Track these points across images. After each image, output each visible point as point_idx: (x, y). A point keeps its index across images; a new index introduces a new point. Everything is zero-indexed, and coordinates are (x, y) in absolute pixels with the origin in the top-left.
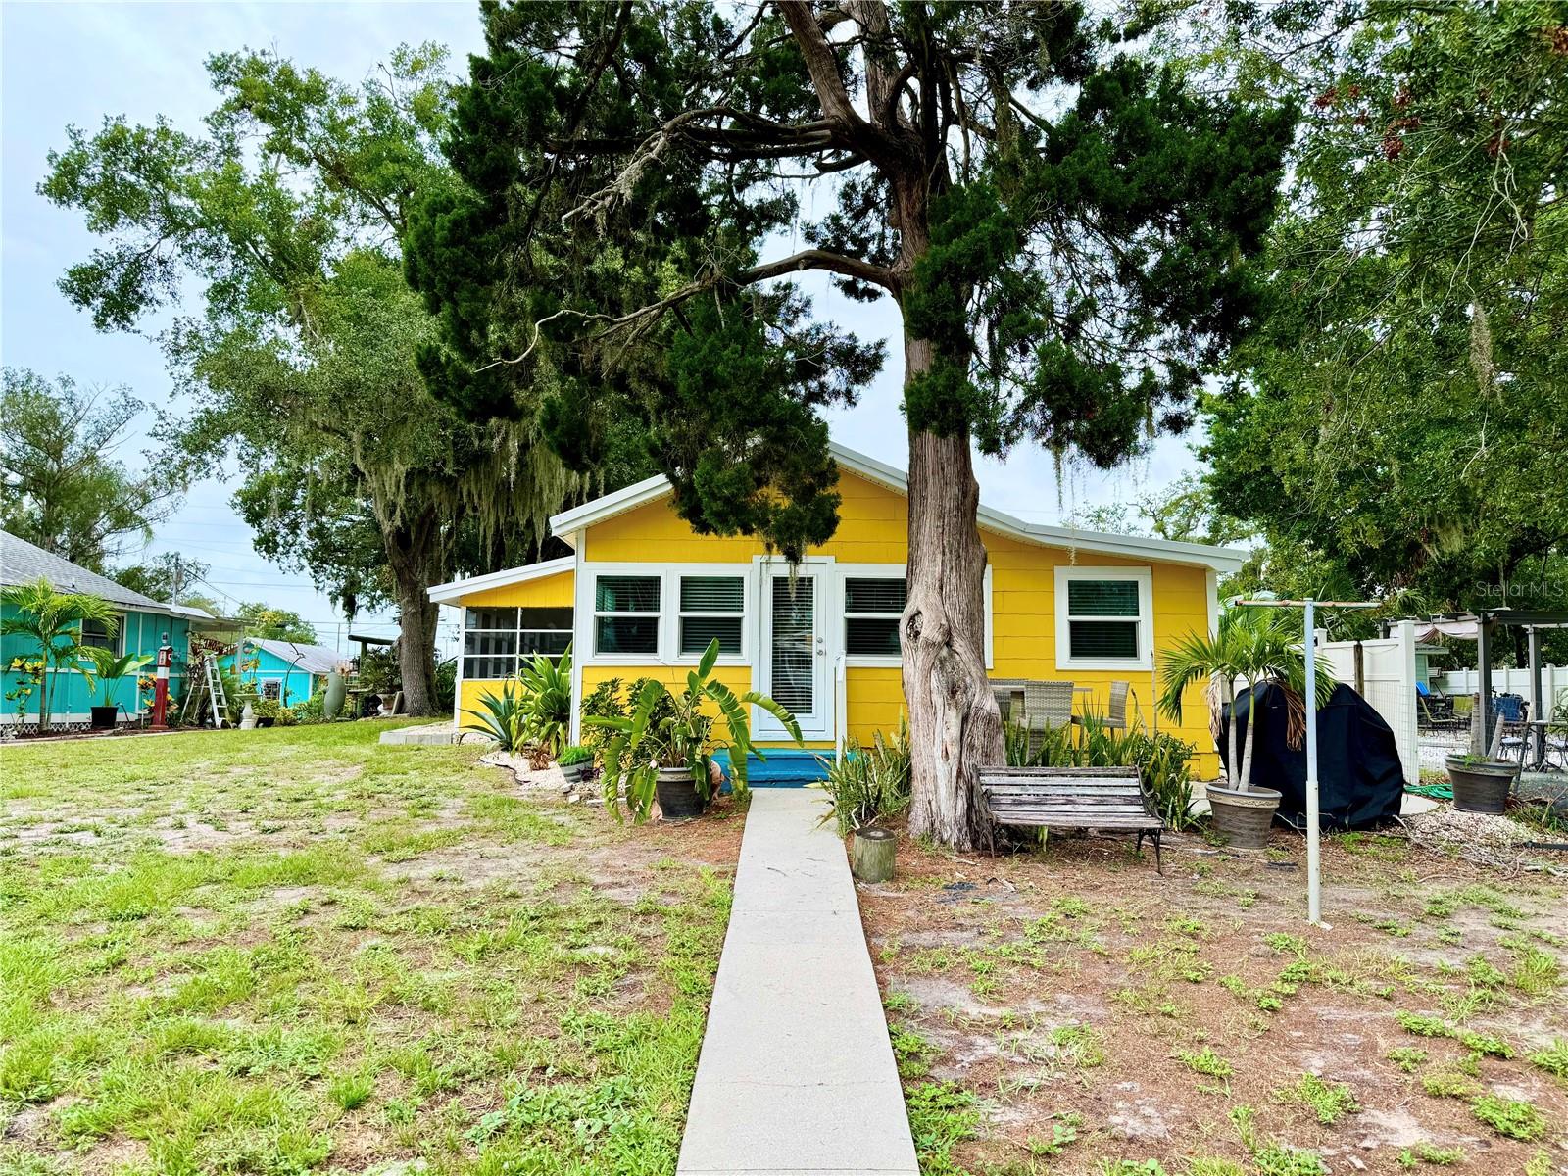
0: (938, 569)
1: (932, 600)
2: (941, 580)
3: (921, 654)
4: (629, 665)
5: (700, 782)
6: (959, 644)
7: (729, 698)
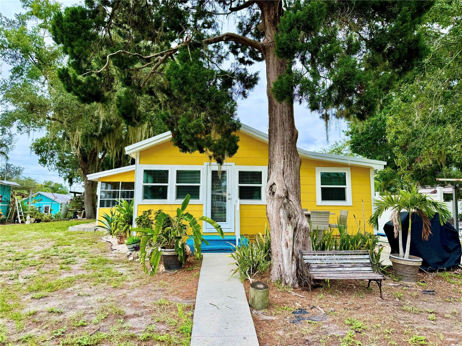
0: (282, 166)
1: (280, 178)
2: (283, 170)
3: (276, 202)
4: (155, 204)
5: (181, 256)
6: (292, 197)
7: (193, 220)
